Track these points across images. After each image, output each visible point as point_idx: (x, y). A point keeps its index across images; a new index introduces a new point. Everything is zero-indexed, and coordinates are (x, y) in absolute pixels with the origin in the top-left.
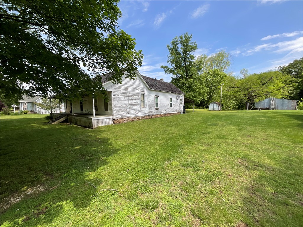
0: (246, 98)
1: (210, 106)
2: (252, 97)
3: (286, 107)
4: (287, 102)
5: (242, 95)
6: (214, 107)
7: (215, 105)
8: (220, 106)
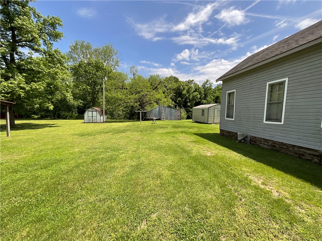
0: (137, 104)
1: (86, 115)
2: (144, 103)
3: (174, 117)
4: (174, 112)
5: (132, 100)
6: (92, 117)
7: (95, 113)
8: (102, 114)
